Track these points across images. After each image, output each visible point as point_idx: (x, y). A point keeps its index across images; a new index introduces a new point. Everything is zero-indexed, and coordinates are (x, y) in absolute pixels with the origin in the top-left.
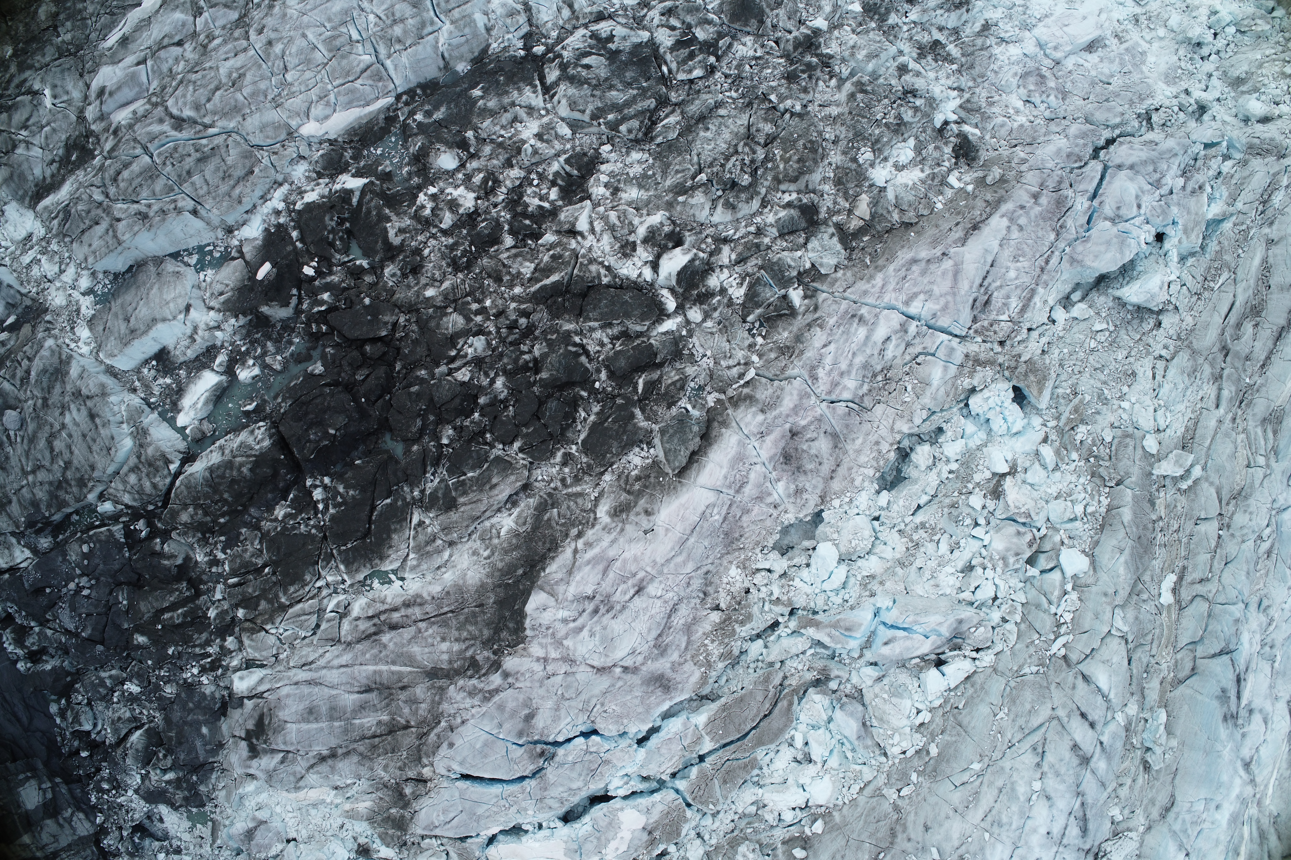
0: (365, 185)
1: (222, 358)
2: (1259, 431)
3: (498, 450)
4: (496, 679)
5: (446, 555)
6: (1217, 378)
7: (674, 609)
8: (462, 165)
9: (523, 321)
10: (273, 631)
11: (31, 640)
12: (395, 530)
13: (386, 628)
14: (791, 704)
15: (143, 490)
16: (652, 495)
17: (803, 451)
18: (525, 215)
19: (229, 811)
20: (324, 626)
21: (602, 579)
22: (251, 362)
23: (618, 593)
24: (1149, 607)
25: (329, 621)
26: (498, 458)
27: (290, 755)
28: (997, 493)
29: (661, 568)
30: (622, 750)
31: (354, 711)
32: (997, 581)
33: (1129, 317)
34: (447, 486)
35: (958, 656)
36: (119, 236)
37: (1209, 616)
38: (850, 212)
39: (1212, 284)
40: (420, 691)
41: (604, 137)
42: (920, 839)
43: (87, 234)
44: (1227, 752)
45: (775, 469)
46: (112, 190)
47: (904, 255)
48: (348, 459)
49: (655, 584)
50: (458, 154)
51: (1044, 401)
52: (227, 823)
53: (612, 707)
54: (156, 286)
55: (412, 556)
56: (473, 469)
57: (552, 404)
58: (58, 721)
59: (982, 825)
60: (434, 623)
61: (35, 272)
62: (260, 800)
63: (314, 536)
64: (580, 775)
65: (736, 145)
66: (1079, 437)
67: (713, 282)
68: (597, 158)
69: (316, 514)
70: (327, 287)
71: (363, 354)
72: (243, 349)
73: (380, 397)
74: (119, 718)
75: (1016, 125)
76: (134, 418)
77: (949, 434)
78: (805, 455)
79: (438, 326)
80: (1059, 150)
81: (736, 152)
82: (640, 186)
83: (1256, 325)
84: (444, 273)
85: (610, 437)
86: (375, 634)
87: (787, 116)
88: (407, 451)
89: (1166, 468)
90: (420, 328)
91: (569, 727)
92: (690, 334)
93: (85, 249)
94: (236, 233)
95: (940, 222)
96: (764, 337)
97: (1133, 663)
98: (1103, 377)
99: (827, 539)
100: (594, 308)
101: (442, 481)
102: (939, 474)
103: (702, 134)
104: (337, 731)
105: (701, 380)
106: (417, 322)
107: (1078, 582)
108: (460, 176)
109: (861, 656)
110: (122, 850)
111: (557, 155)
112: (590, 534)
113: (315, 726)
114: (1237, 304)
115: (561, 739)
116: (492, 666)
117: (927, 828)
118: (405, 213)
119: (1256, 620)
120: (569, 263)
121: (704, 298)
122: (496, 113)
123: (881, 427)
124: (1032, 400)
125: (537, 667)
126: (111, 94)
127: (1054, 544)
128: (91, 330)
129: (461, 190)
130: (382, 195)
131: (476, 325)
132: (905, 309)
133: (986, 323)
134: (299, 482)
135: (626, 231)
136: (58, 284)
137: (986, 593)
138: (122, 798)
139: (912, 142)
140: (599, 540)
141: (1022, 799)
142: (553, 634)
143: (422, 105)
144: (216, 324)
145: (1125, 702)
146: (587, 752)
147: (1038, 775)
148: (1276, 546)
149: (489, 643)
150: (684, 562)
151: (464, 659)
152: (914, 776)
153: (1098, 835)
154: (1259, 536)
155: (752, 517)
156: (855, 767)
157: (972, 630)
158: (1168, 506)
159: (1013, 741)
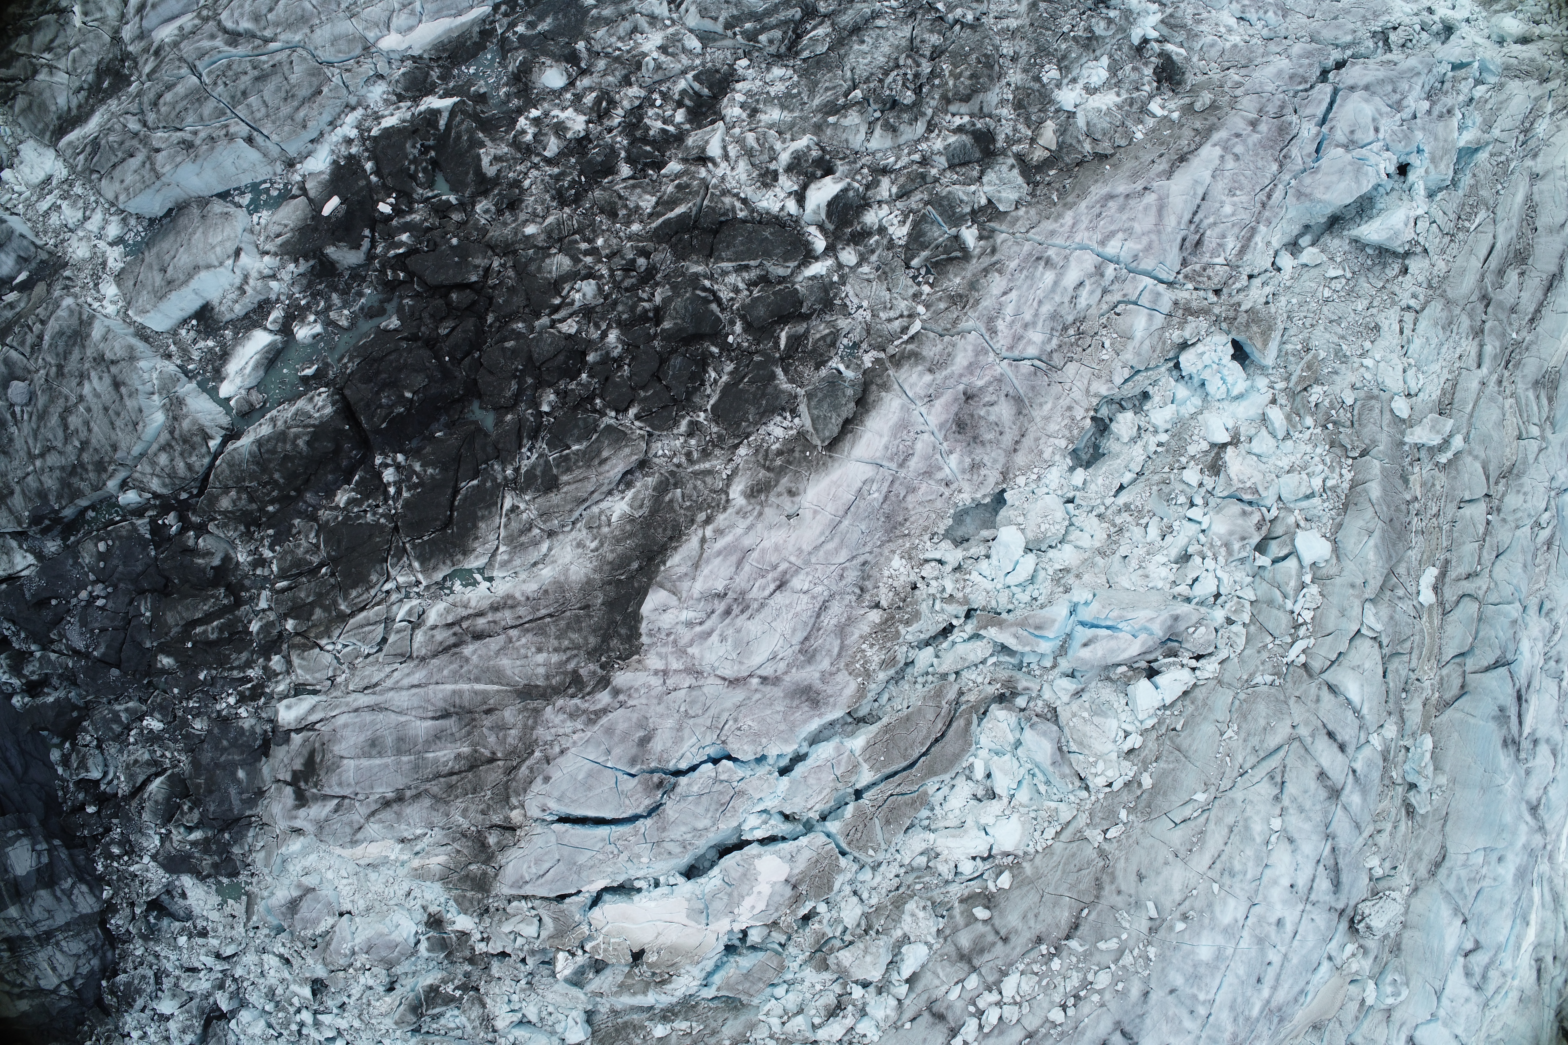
0: (455, 104)
1: (277, 314)
2: (1531, 394)
3: (610, 418)
4: (604, 698)
5: (544, 547)
6: (1478, 332)
7: (824, 607)
8: (571, 84)
9: (642, 261)
10: (330, 647)
11: (31, 668)
12: (483, 518)
13: (468, 638)
14: (969, 723)
15: (175, 472)
16: (796, 472)
17: (980, 417)
18: (645, 140)
19: (269, 879)
20: (392, 639)
21: (736, 573)
22: (312, 318)
23: (755, 589)
24: (1405, 606)
25: (398, 632)
26: (609, 427)
27: (347, 801)
28: (1215, 468)
29: (807, 557)
30: (760, 778)
31: (427, 742)
32: (1219, 573)
33: (1369, 262)
34: (547, 462)
35: (1174, 664)
36: (158, 168)
37: (1480, 620)
38: (1033, 141)
39: (1467, 224)
40: (509, 714)
41: (740, 51)
42: (1132, 892)
43: (119, 168)
44: (1509, 787)
45: (946, 438)
46: (151, 117)
47: (1098, 191)
48: (427, 433)
49: (801, 576)
50: (566, 70)
51: (1269, 358)
52: (266, 894)
53: (747, 722)
54: (200, 230)
55: (502, 549)
56: (578, 441)
57: (676, 361)
58: (60, 771)
59: (1210, 873)
60: (528, 630)
61: (54, 220)
62: (307, 864)
63: (383, 526)
64: (707, 810)
65: (897, 59)
66: (1313, 399)
67: (871, 218)
68: (732, 75)
69: (386, 501)
70: (406, 228)
71: (449, 304)
72: (303, 303)
73: (468, 353)
74: (136, 761)
75: (1228, 45)
76: (166, 387)
77: (1156, 399)
78: (983, 423)
79: (540, 269)
80: (1280, 73)
81: (898, 66)
82: (783, 107)
83: (1522, 274)
84: (548, 208)
85: (747, 401)
86: (455, 645)
87: (957, 27)
88: (499, 422)
89: (1421, 435)
90: (518, 273)
91: (694, 750)
92: (843, 280)
93: (117, 186)
94: (298, 166)
95: (1141, 154)
96: (932, 285)
97: (1390, 676)
98: (1340, 331)
99: (1010, 523)
100: (728, 247)
101: (541, 456)
102: (1145, 447)
103: (856, 47)
104: (405, 767)
105: (855, 336)
106: (514, 267)
107: (1319, 573)
108: (568, 96)
109: (1054, 666)
110: (134, 931)
111: (684, 72)
112: (721, 519)
113: (377, 761)
114: (1498, 246)
115: (683, 766)
116: (598, 683)
117: (1141, 878)
118: (502, 139)
119: (1536, 626)
120: (697, 193)
121: (859, 237)
122: (612, 21)
123: (1074, 389)
124: (1256, 355)
125: (655, 681)
126: (154, 6)
127: (1288, 526)
128: (119, 286)
129: (570, 112)
130: (475, 117)
131: (586, 266)
132: (1100, 250)
133: (1197, 267)
134: (366, 460)
135: (766, 157)
136: (81, 233)
137: (1207, 588)
138: (136, 867)
139: (1105, 61)
140: (732, 526)
141: (1258, 840)
142: (675, 642)
143: (525, 15)
144: (271, 273)
145: (1381, 722)
146: (716, 780)
147: (1278, 810)
148: (1558, 535)
149: (594, 653)
150: (837, 550)
151: (565, 673)
152: (1123, 814)
153: (1354, 891)
154: (1537, 521)
155: (918, 496)
156: (1050, 804)
157: (1191, 630)
158: (1424, 484)
159: (1245, 766)
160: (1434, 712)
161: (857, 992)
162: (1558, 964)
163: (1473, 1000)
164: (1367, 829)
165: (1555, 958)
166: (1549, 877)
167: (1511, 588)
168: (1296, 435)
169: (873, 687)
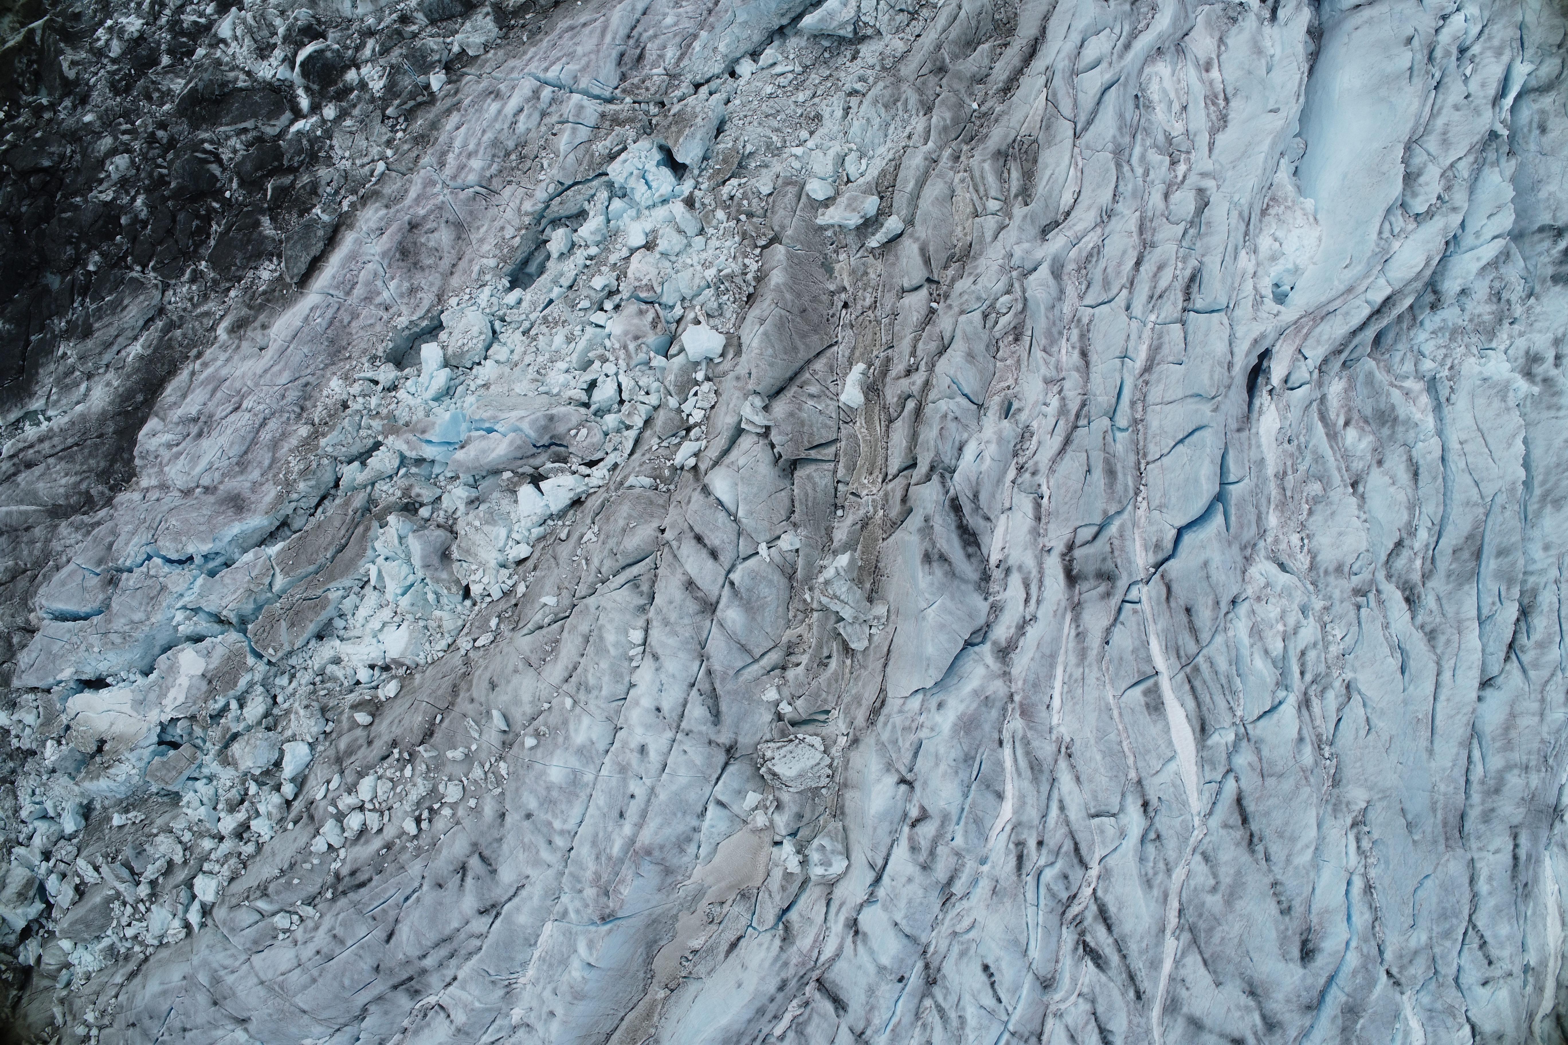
2: (988, 167)
3: (135, 272)
4: (102, 513)
5: (83, 387)
6: (928, 107)
7: (264, 423)
9: (161, 134)
12: (43, 365)
13: (22, 467)
14: (368, 530)
16: (272, 308)
17: (422, 244)
18: (183, 33)
21: (210, 399)
23: (219, 412)
24: (825, 407)
26: (132, 279)
29: (259, 380)
30: (179, 574)
32: (622, 378)
33: (827, 55)
34: (88, 313)
35: (564, 470)
40: (38, 531)
42: (483, 700)
45: (389, 266)
47: (563, 25)
49: (251, 397)
51: (686, 156)
53: (173, 523)
55: (53, 390)
56: (111, 293)
57: (181, 217)
59: (565, 687)
60: (60, 458)
64: (141, 604)
66: (726, 191)
67: (354, 76)
71: (29, 186)
73: (38, 226)
78: (424, 249)
79: (95, 151)
84: (106, 99)
85: (235, 249)
86: (14, 474)
88: (61, 283)
89: (835, 217)
91: (136, 549)
92: (327, 134)
96: (405, 132)
97: (795, 483)
98: (775, 125)
100: (229, 113)
101: (84, 308)
102: (576, 262)
105: (334, 184)
106: (79, 151)
107: (717, 370)
108: (133, 5)
109: (456, 477)
112: (208, 353)
114: (962, 15)
115: (129, 563)
116: (105, 502)
117: (493, 686)
118: (83, 47)
121: (341, 94)
123: (508, 210)
125: (139, 496)
129: (132, 18)
131: (123, 144)
132: (542, 76)
133: (636, 81)
135: (266, 33)
137: (605, 392)
140: (215, 360)
141: (614, 652)
142: (160, 463)
145: (777, 533)
146: (148, 575)
147: (641, 622)
148: (1029, 324)
149: (103, 476)
150: (281, 372)
151: (80, 493)
152: (494, 622)
153: (746, 726)
154: (992, 306)
155: (361, 322)
156: (438, 613)
157: (573, 432)
158: (853, 272)
159: (603, 570)
160: (880, 534)
161: (253, 788)
162: (1044, 851)
163: (917, 881)
164: (767, 657)
165: (1040, 843)
166: (1024, 737)
167: (948, 381)
168: (710, 231)
169: (295, 496)
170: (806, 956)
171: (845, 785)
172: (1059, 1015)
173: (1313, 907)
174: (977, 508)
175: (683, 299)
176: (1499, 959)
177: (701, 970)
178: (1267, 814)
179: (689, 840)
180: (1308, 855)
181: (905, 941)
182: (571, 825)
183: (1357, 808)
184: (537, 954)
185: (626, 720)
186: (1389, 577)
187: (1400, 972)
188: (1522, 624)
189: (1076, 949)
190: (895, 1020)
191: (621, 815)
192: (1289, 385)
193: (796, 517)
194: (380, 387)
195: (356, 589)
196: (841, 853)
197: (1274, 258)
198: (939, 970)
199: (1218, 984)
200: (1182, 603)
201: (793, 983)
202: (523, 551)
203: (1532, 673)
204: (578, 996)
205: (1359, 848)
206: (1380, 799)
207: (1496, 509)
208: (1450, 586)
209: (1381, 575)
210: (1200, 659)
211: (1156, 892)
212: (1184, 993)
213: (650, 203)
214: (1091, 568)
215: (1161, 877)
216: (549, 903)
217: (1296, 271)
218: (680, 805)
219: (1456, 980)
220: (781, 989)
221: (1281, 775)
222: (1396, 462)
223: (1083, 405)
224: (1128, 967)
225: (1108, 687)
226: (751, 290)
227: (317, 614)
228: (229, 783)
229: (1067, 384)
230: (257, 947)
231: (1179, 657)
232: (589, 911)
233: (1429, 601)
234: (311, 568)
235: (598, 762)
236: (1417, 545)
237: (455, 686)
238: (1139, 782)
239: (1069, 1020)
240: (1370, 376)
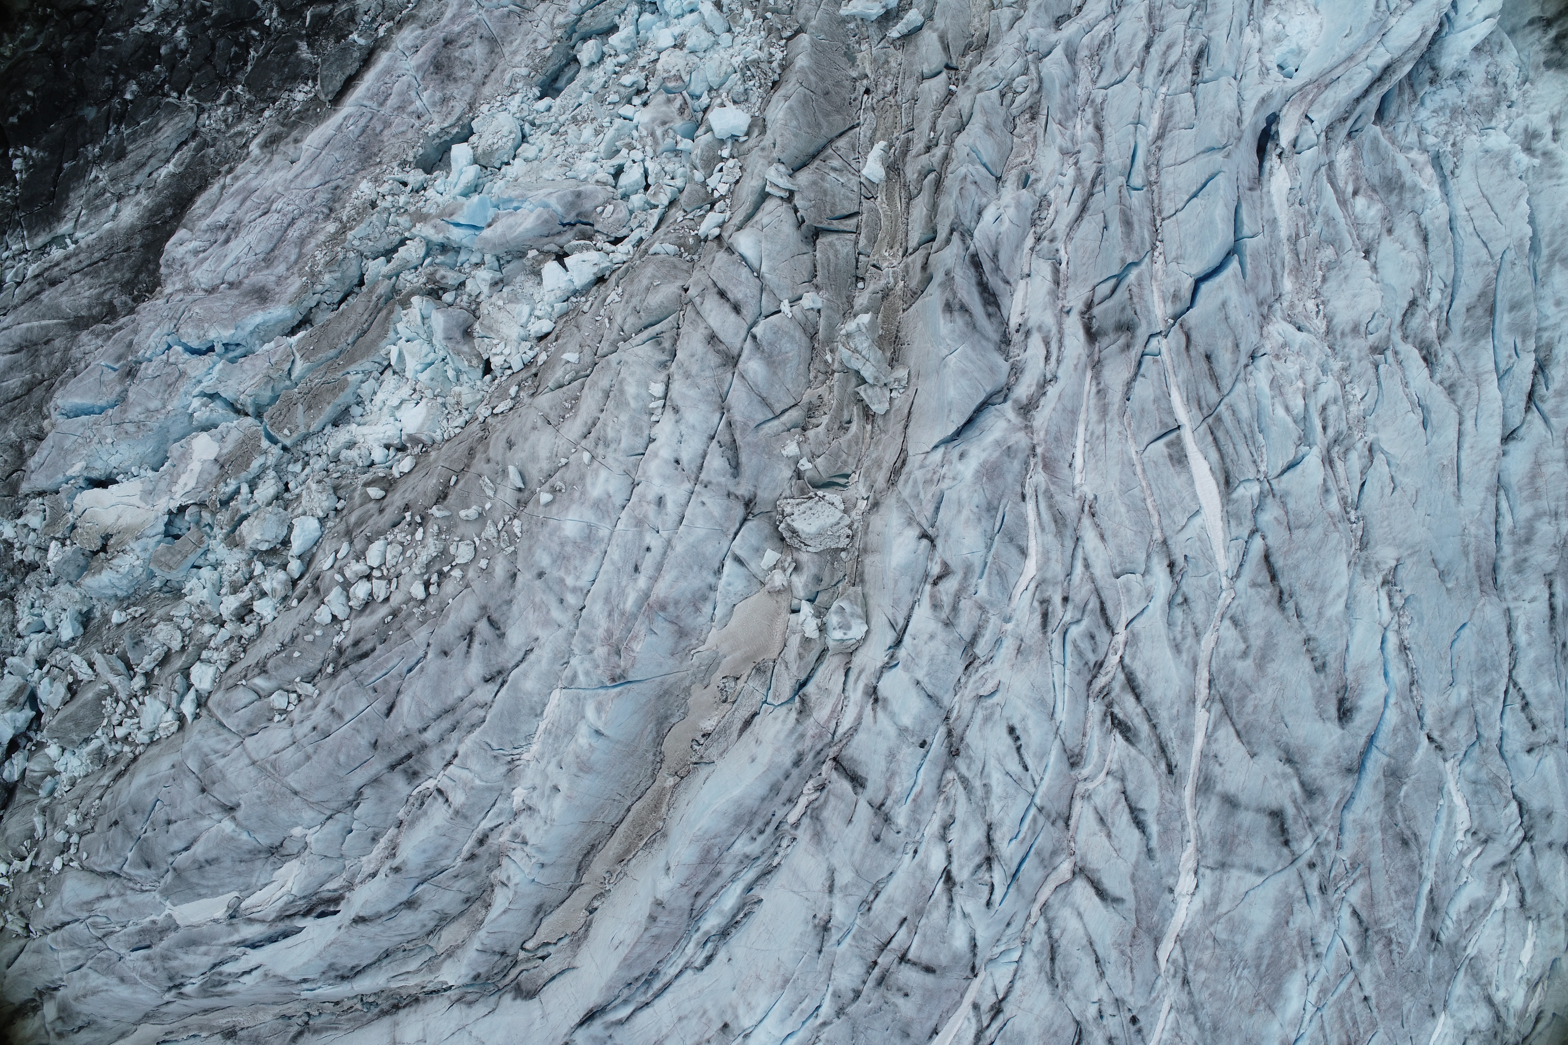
3: (172, 98)
5: (112, 208)
7: (292, 224)
12: (74, 189)
13: (47, 286)
14: (390, 313)
16: (305, 125)
17: (456, 58)
21: (239, 208)
25: (6, 290)
26: (169, 104)
29: (289, 184)
30: (198, 358)
31: (4, 373)
32: (648, 164)
35: (586, 246)
40: (58, 342)
42: (500, 459)
45: (422, 78)
48: (45, 126)
49: (280, 200)
55: (83, 213)
56: (146, 118)
57: (221, 43)
59: (584, 443)
63: (6, 204)
64: (158, 392)
78: (457, 63)
85: (272, 70)
86: (37, 292)
89: (855, 5)
101: (118, 133)
102: (606, 69)
105: (372, 12)
107: (742, 149)
109: (483, 263)
112: (239, 168)
115: (149, 355)
116: (129, 313)
117: (510, 445)
123: (541, 24)
134: (3, 154)
137: (631, 177)
140: (246, 173)
141: (634, 405)
142: (186, 271)
145: (800, 292)
146: (167, 363)
147: (662, 376)
148: (1044, 104)
149: (127, 286)
150: (311, 176)
151: (103, 304)
152: (513, 390)
153: (766, 480)
154: (1009, 86)
155: (393, 129)
156: (457, 389)
157: (599, 209)
158: (874, 61)
159: (626, 328)
160: (900, 304)
161: (258, 568)
162: (1070, 607)
163: (939, 637)
164: (787, 414)
165: (1066, 600)
166: (1047, 490)
167: (967, 149)
168: (737, 30)
169: (319, 288)
170: (823, 727)
171: (865, 550)
172: (1087, 797)
173: (1348, 664)
174: (997, 269)
175: (710, 90)
176: (1543, 722)
177: (713, 752)
178: (1296, 567)
179: (705, 598)
180: (1340, 605)
181: (927, 701)
182: (584, 582)
183: (1387, 567)
184: (542, 726)
185: (644, 473)
186: (1405, 338)
187: (1441, 736)
188: (1540, 377)
189: (1104, 721)
190: (916, 790)
191: (636, 569)
192: (1298, 149)
193: (818, 280)
194: (409, 188)
195: (376, 374)
196: (860, 617)
197: (1277, 40)
198: (962, 739)
199: (1253, 755)
200: (1201, 350)
201: (809, 758)
202: (545, 326)
203: (1553, 421)
204: (584, 767)
205: (1391, 604)
206: (1410, 555)
207: (1506, 266)
208: (1466, 343)
209: (1397, 337)
210: (1222, 407)
211: (1185, 656)
212: (1217, 770)
213: (679, 12)
214: (1110, 322)
215: (1190, 641)
216: (558, 667)
217: (1299, 52)
218: (697, 559)
219: (1500, 748)
220: (797, 763)
221: (1309, 526)
222: (1406, 229)
223: (1098, 173)
224: (1158, 737)
225: (1130, 441)
226: (776, 77)
227: (336, 396)
228: (235, 568)
229: (1082, 156)
230: (252, 729)
231: (1200, 408)
232: (599, 672)
233: (1447, 359)
234: (332, 353)
235: (614, 517)
236: (1431, 306)
237: (471, 449)
238: (1165, 542)
239: (1098, 800)
240: (1375, 141)
